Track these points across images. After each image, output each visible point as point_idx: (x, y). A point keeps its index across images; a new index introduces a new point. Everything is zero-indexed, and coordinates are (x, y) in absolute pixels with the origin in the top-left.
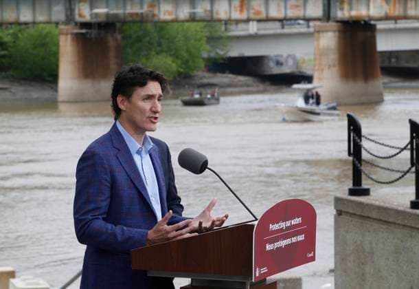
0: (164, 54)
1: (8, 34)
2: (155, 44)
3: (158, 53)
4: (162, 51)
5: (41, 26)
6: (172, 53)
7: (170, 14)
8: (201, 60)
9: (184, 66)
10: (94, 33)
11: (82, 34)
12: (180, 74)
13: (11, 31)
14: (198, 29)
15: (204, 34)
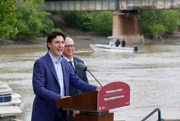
0: (160, 24)
1: (92, 16)
2: (156, 19)
3: (157, 23)
4: (159, 23)
5: (106, 12)
6: (163, 23)
7: (162, 6)
8: (177, 26)
9: (169, 29)
10: (128, 15)
11: (123, 15)
12: (167, 32)
13: (93, 14)
14: (175, 12)
15: (177, 15)
